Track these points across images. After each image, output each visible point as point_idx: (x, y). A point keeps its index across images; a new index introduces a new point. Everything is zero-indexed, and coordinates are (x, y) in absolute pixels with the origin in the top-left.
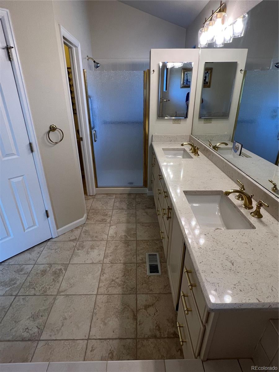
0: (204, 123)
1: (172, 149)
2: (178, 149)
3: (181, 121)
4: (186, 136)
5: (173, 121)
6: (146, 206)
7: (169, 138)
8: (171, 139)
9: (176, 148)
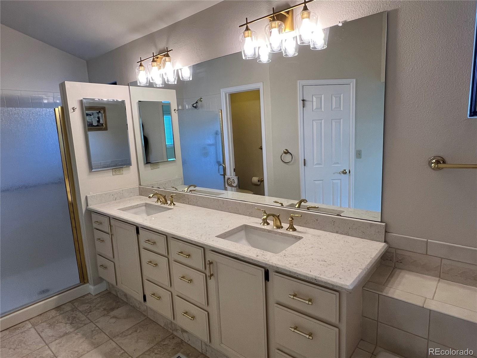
0: (152, 169)
1: (131, 207)
2: (138, 206)
3: (123, 171)
4: (133, 188)
5: (113, 172)
6: (105, 309)
7: (113, 195)
8: (116, 196)
9: (135, 204)
